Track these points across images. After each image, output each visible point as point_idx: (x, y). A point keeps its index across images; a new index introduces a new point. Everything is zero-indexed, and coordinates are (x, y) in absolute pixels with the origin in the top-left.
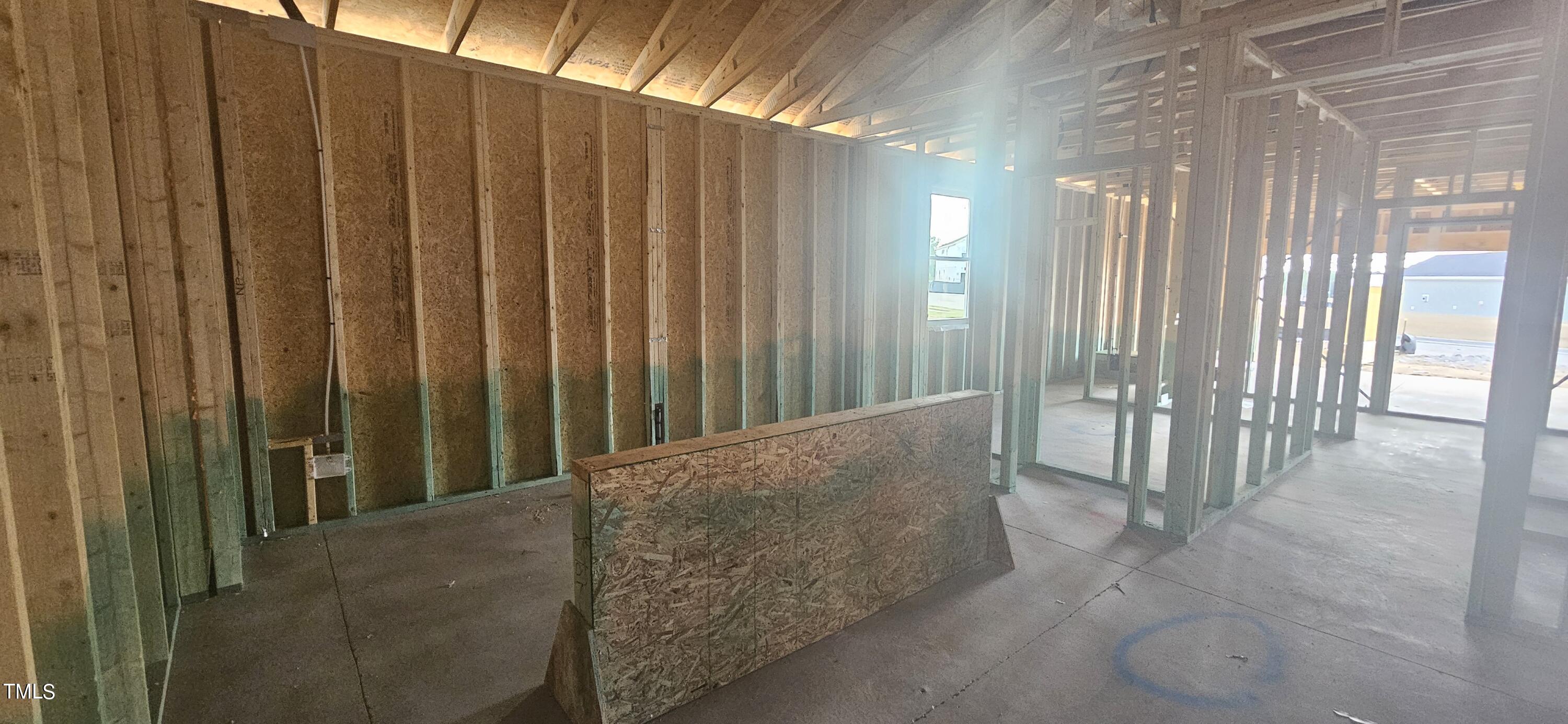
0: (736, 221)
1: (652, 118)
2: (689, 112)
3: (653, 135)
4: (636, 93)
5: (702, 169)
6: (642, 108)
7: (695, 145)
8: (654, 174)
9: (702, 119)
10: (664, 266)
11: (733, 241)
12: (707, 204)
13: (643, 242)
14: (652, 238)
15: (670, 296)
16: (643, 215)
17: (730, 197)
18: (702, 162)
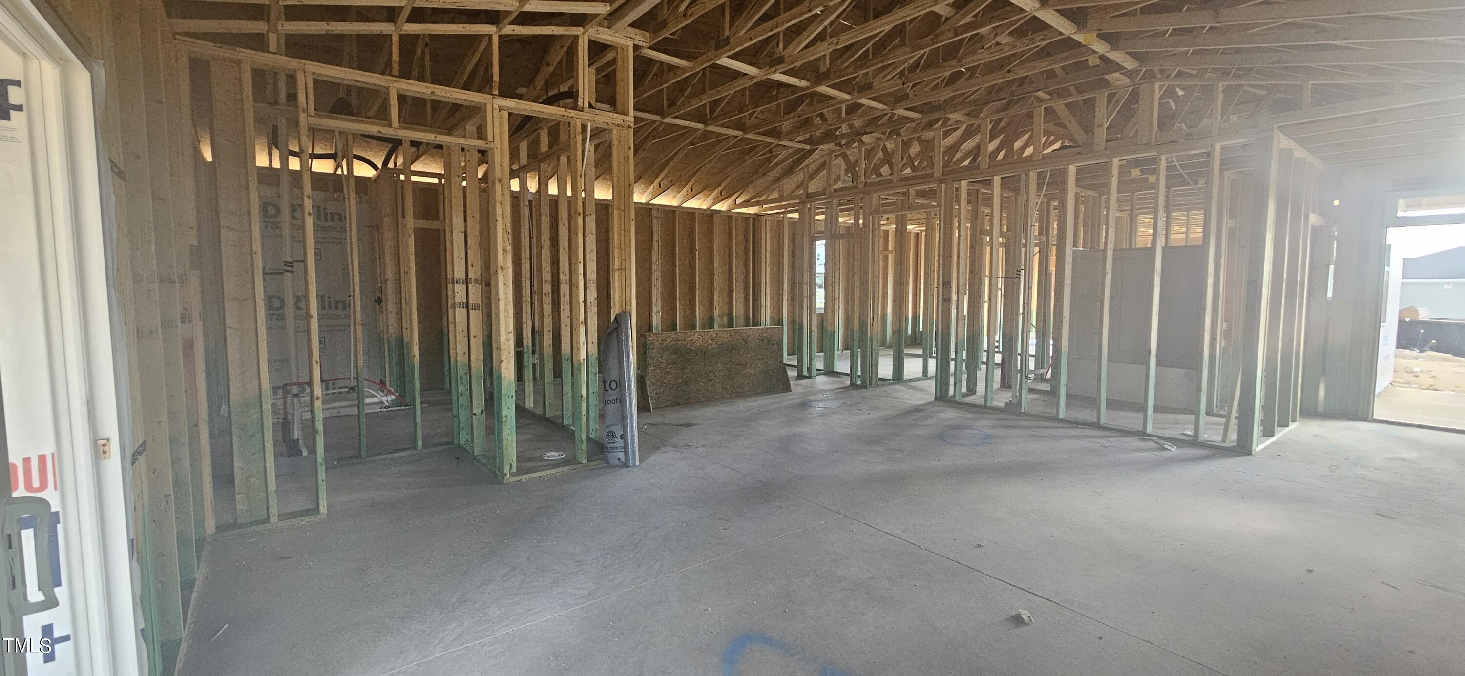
0: (694, 258)
1: (655, 213)
2: (671, 209)
3: (655, 221)
4: (647, 204)
5: (677, 235)
6: (650, 210)
7: (674, 222)
8: (655, 239)
9: (677, 212)
10: (659, 279)
11: (692, 267)
12: (679, 250)
13: (650, 269)
14: (654, 267)
15: (662, 293)
16: (650, 257)
17: (690, 246)
18: (677, 231)
